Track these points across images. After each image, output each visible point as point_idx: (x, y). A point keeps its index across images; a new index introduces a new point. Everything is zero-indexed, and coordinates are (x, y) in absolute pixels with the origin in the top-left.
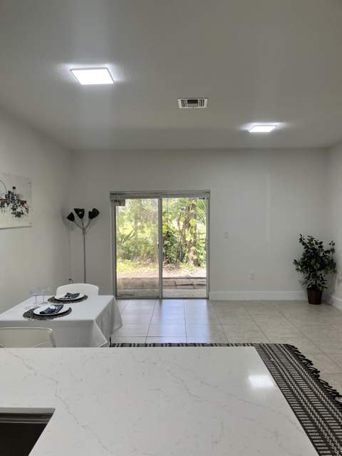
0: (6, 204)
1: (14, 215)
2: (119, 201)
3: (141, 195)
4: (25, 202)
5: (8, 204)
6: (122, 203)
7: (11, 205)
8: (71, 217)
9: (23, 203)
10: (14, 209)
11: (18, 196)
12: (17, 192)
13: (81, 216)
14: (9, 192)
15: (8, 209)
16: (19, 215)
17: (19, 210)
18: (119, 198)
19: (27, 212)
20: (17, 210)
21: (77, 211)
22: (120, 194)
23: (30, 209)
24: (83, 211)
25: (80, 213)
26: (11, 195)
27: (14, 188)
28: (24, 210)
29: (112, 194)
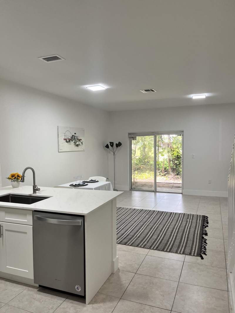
0: (71, 141)
1: (75, 146)
2: (133, 138)
3: (144, 134)
4: (81, 140)
5: (72, 141)
6: (134, 138)
7: (74, 141)
8: (107, 146)
9: (80, 140)
10: (75, 143)
11: (77, 137)
12: (76, 135)
13: (112, 146)
14: (73, 136)
15: (72, 143)
16: (77, 145)
17: (78, 143)
18: (132, 136)
19: (82, 144)
20: (77, 143)
21: (111, 143)
22: (133, 134)
23: (83, 143)
24: (113, 143)
25: (112, 144)
26: (73, 137)
27: (75, 133)
28: (80, 143)
29: (129, 134)
